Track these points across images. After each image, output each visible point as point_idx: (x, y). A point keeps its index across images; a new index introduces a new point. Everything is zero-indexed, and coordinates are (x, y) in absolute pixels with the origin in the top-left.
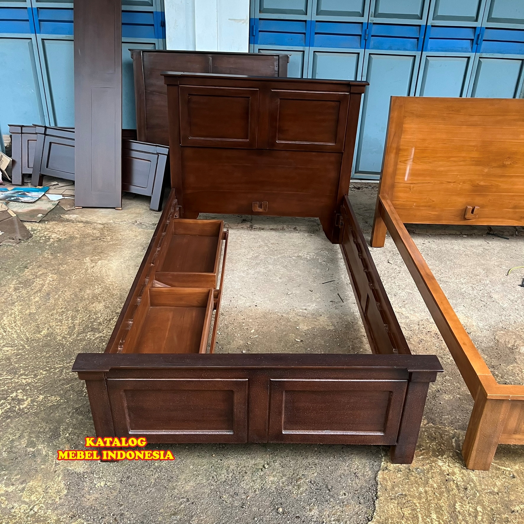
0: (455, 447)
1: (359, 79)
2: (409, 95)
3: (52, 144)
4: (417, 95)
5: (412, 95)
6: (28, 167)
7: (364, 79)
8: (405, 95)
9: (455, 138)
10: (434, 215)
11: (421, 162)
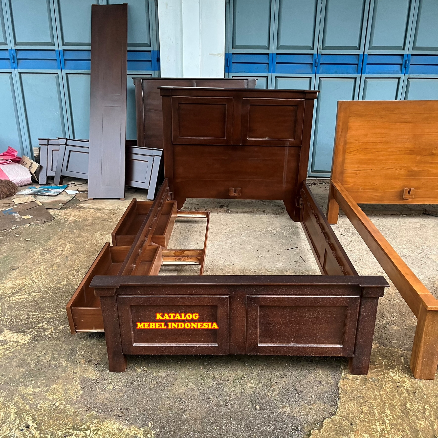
0: (403, 363)
1: (312, 89)
2: (353, 99)
3: (71, 152)
4: (360, 99)
5: (356, 99)
6: (52, 171)
7: (317, 89)
8: (351, 99)
9: (391, 133)
10: (377, 196)
11: (364, 153)
